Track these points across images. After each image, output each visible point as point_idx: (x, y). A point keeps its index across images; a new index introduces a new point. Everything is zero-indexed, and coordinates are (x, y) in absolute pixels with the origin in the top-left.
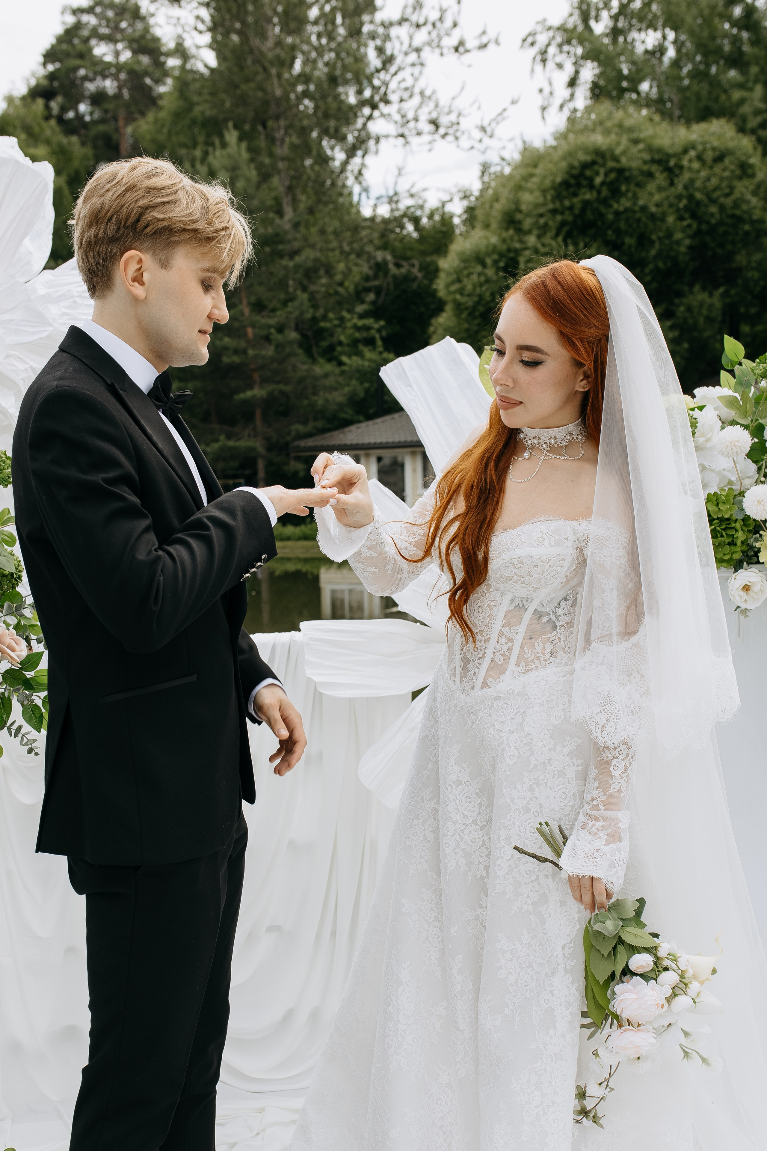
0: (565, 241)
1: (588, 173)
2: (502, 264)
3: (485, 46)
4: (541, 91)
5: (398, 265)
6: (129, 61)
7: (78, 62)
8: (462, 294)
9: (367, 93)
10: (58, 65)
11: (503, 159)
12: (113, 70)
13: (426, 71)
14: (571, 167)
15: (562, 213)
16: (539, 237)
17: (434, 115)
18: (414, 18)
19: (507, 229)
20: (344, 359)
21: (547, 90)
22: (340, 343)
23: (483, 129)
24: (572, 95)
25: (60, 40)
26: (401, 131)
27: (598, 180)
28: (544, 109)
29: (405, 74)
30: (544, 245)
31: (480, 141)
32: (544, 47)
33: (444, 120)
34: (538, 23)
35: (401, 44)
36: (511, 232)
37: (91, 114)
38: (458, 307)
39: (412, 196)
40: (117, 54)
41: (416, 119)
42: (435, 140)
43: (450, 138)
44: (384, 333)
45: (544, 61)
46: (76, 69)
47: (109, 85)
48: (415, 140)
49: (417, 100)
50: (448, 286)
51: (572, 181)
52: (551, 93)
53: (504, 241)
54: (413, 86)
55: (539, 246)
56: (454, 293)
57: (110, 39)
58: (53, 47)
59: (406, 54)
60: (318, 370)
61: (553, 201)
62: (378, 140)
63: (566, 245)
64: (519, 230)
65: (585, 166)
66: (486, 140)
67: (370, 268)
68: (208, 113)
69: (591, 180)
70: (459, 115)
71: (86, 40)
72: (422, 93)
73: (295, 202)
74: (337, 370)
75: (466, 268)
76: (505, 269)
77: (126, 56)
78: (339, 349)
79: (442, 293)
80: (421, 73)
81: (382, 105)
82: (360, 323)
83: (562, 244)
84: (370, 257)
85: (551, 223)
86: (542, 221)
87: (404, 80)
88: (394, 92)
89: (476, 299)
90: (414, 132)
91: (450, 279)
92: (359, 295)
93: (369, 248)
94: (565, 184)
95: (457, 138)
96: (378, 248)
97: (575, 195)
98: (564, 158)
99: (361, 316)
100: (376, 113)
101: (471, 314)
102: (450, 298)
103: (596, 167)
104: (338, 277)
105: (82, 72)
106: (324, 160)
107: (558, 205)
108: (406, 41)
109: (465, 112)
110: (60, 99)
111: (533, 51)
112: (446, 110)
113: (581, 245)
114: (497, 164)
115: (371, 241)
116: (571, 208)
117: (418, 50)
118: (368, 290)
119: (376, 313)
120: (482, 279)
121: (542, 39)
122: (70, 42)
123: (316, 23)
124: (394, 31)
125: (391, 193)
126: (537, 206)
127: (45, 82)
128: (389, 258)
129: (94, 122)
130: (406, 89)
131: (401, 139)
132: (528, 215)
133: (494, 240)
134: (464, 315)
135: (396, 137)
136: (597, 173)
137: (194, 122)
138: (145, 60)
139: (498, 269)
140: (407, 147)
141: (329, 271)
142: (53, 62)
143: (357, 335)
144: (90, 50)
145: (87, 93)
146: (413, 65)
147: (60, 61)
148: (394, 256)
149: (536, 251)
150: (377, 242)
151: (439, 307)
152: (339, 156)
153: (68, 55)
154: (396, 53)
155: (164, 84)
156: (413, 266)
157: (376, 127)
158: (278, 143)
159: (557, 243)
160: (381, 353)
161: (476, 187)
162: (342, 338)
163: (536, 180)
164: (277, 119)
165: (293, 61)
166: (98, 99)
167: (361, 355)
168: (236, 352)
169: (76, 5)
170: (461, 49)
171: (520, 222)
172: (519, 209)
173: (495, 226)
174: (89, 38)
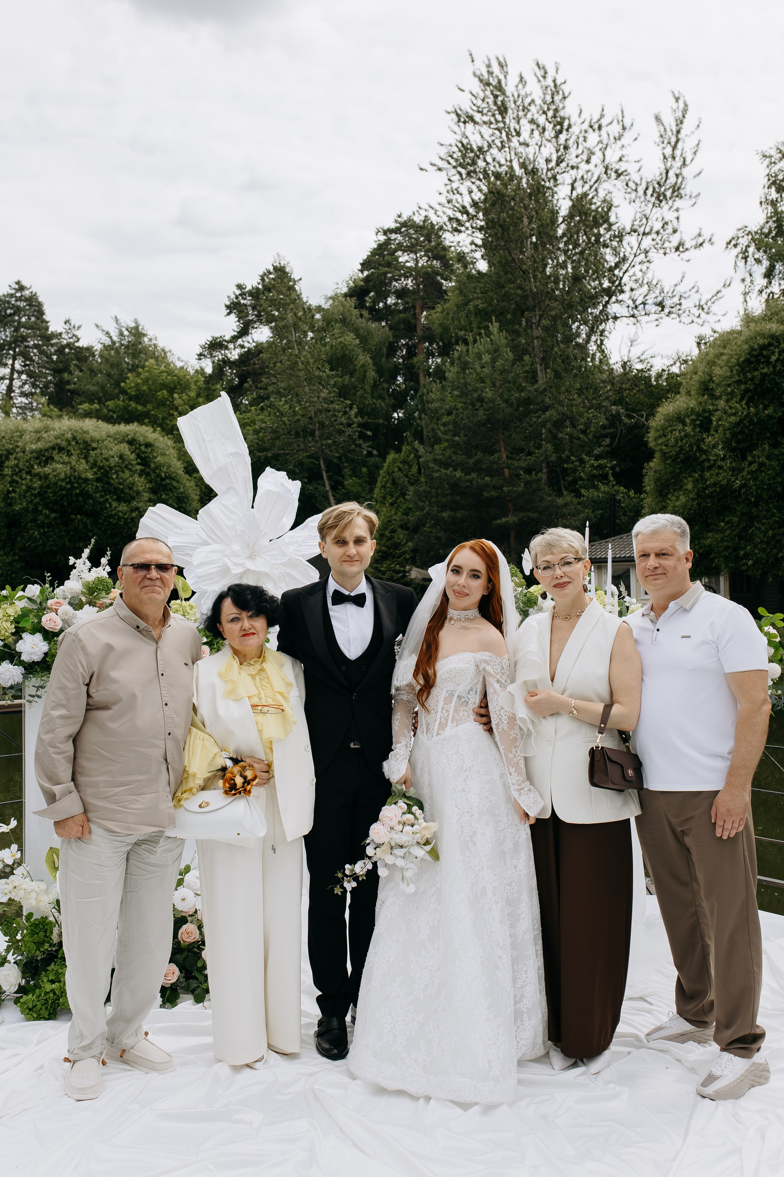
0: (747, 404)
1: (765, 353)
2: (699, 423)
3: (701, 245)
4: (743, 280)
5: (628, 417)
6: (426, 265)
7: (387, 269)
8: (666, 446)
9: (607, 284)
10: (372, 271)
11: (714, 332)
12: (414, 273)
13: (652, 267)
14: (753, 349)
15: (746, 383)
16: (727, 401)
17: (660, 299)
18: (642, 229)
19: (703, 395)
20: (583, 491)
21: (748, 280)
22: (581, 479)
23: (700, 307)
24: (769, 283)
25: (374, 253)
26: (632, 313)
27: (774, 358)
28: (746, 294)
29: (636, 270)
30: (731, 408)
31: (699, 317)
32: (745, 248)
33: (668, 303)
34: (739, 230)
35: (632, 248)
37: (396, 304)
38: (666, 456)
39: (642, 361)
40: (417, 261)
41: (645, 303)
42: (661, 318)
43: (673, 316)
44: (618, 470)
45: (745, 258)
46: (385, 274)
47: (410, 283)
48: (644, 319)
49: (645, 289)
50: (656, 439)
51: (754, 359)
52: (752, 282)
53: (701, 404)
54: (643, 278)
55: (727, 408)
56: (662, 444)
57: (411, 249)
58: (369, 257)
59: (636, 255)
60: (560, 501)
61: (739, 374)
62: (615, 319)
63: (749, 408)
64: (712, 396)
65: (764, 347)
66: (705, 315)
67: (607, 419)
68: (481, 306)
69: (769, 358)
70: (681, 297)
71: (393, 252)
72: (650, 284)
73: (546, 370)
74: (575, 501)
75: (670, 426)
76: (700, 426)
77: (424, 261)
78: (579, 483)
79: (651, 444)
80: (648, 268)
81: (617, 294)
82: (597, 463)
83: (744, 406)
84: (607, 410)
85: (737, 391)
86: (730, 390)
87: (634, 275)
88: (626, 284)
89: (678, 449)
90: (643, 313)
91: (658, 434)
92: (598, 439)
93: (606, 404)
94: (748, 361)
95: (679, 316)
96: (614, 403)
97: (756, 369)
98: (746, 342)
99: (598, 458)
100: (613, 300)
101: (673, 461)
102: (658, 449)
103: (772, 348)
104: (581, 427)
105: (390, 275)
106: (571, 338)
107: (743, 377)
108: (635, 245)
109: (685, 295)
110: (373, 294)
111: (736, 251)
112: (670, 294)
113: (761, 406)
115: (609, 398)
116: (752, 380)
117: (646, 252)
118: (605, 436)
119: (610, 454)
120: (683, 434)
121: (745, 241)
122: (381, 255)
123: (564, 235)
124: (627, 239)
125: (625, 360)
126: (726, 378)
127: (362, 284)
128: (622, 411)
129: (398, 311)
130: (637, 281)
131: (632, 320)
132: (719, 385)
133: (693, 404)
134: (670, 461)
135: (629, 317)
136: (774, 353)
137: (470, 312)
138: (436, 263)
139: (695, 427)
140: (639, 325)
141: (574, 423)
142: (368, 269)
143: (595, 472)
144: (397, 259)
145: (394, 290)
146: (642, 263)
147: (373, 267)
148: (627, 409)
149: (726, 413)
150: (613, 398)
151: (650, 455)
152: (584, 333)
153: (379, 263)
154: (627, 254)
155: (451, 280)
156: (640, 416)
157: (614, 308)
158: (534, 326)
159: (741, 406)
160: (614, 486)
161: (694, 353)
162: (583, 475)
163: (725, 358)
164: (533, 309)
165: (545, 266)
166: (401, 294)
167: (596, 488)
168: (495, 488)
169: (385, 228)
170: (681, 249)
171: (712, 389)
172: (711, 380)
173: (693, 393)
174: (396, 250)
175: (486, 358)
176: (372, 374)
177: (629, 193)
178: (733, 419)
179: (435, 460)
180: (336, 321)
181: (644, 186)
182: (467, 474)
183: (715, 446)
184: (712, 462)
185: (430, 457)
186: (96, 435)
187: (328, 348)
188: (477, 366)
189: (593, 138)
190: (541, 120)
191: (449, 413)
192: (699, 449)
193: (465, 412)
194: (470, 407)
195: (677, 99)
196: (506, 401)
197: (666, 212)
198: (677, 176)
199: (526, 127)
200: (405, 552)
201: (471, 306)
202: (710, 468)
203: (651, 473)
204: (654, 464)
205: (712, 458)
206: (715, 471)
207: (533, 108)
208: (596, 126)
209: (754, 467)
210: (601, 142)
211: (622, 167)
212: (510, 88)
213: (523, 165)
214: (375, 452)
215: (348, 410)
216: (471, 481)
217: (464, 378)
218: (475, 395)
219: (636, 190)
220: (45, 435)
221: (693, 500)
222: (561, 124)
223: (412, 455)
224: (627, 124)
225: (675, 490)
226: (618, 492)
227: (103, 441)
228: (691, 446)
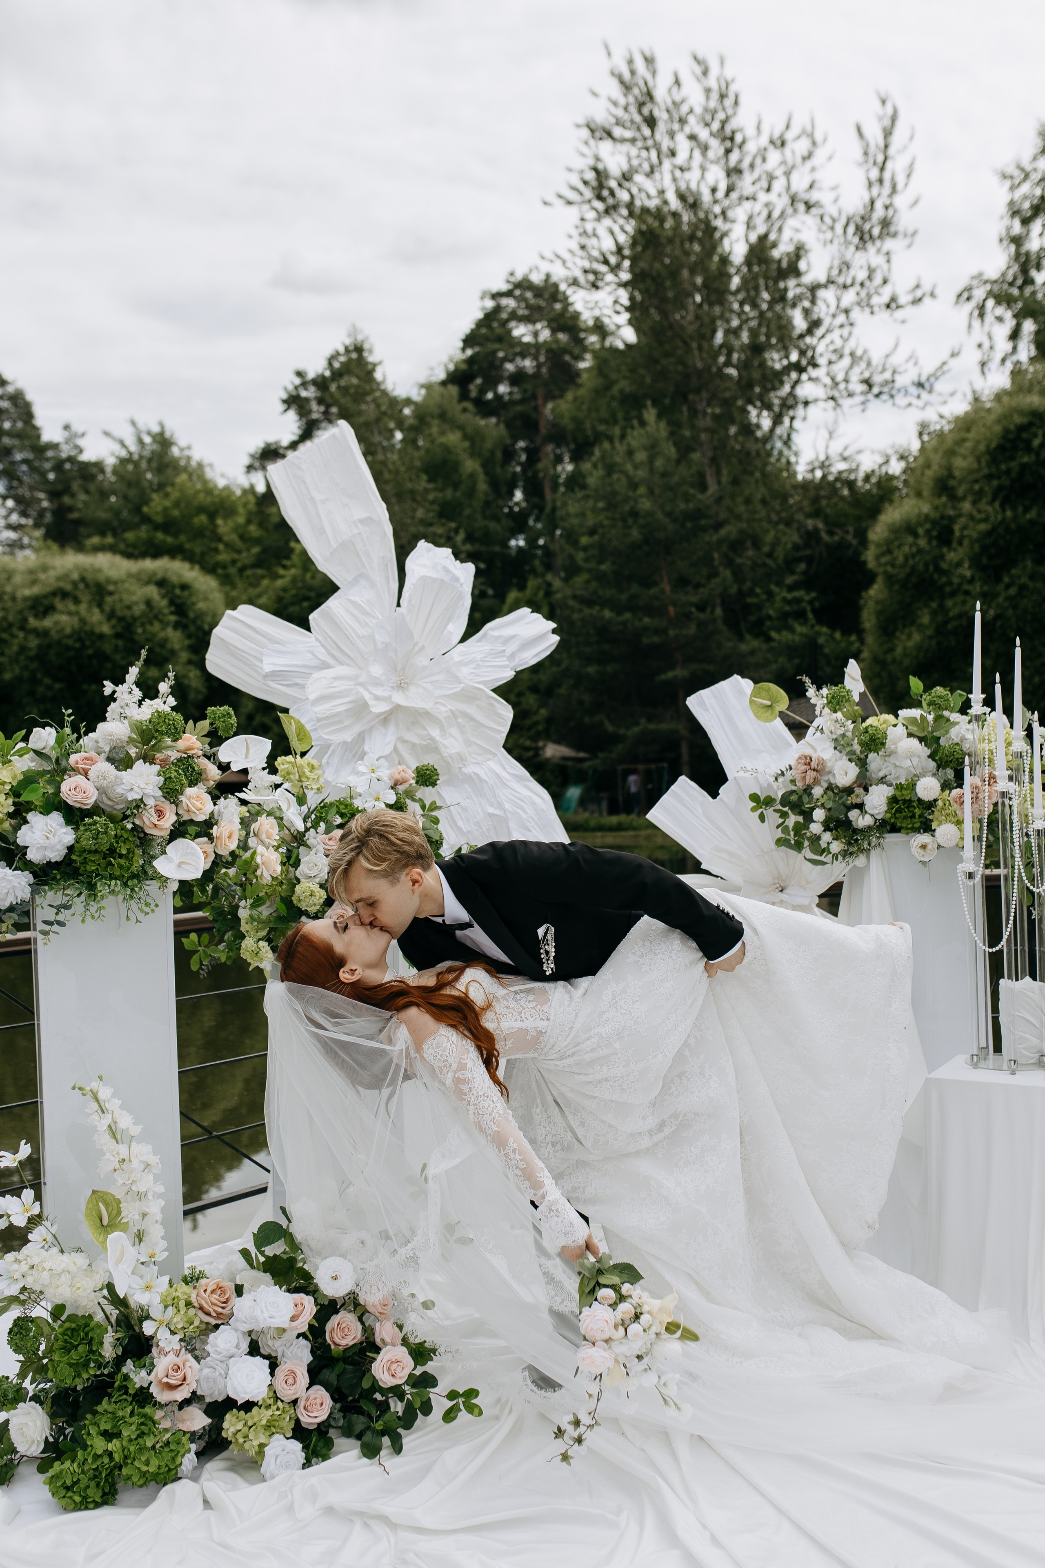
0: (1001, 505)
1: (1025, 435)
2: (935, 533)
3: (920, 300)
4: (980, 346)
5: (831, 533)
6: (549, 339)
7: (496, 346)
8: (892, 566)
9: (794, 357)
10: (477, 349)
11: (941, 417)
12: (533, 351)
13: (856, 331)
14: (1007, 431)
15: (999, 478)
16: (974, 503)
17: (866, 375)
18: (841, 280)
19: (940, 496)
20: (773, 634)
21: (987, 344)
22: (769, 617)
23: (920, 385)
24: (1015, 348)
25: (480, 324)
26: (830, 394)
27: (1036, 442)
28: (983, 364)
29: (835, 336)
30: (978, 512)
31: (919, 397)
32: (981, 302)
33: (877, 379)
34: (972, 277)
35: (828, 306)
36: (944, 499)
37: (510, 393)
38: (890, 579)
39: (845, 459)
40: (536, 334)
41: (846, 381)
42: (868, 400)
43: (884, 397)
44: (817, 605)
45: (982, 315)
46: (494, 353)
47: (528, 365)
48: (846, 403)
49: (846, 361)
50: (877, 557)
51: (1008, 445)
52: (991, 348)
53: (936, 508)
54: (843, 347)
55: (973, 512)
56: (886, 564)
57: (528, 319)
58: (472, 330)
59: (834, 316)
60: (744, 647)
61: (989, 465)
62: (806, 403)
63: (1004, 510)
64: (953, 497)
65: (1021, 428)
66: (925, 395)
67: (801, 537)
68: (628, 390)
69: (1028, 443)
70: (894, 372)
71: (504, 323)
72: (852, 354)
73: (718, 473)
75: (897, 539)
76: (939, 537)
77: (545, 335)
78: (768, 623)
79: (871, 564)
80: (850, 334)
81: (810, 369)
82: (789, 596)
83: (997, 509)
84: (799, 526)
85: (986, 489)
86: (977, 487)
87: (832, 342)
88: (821, 355)
89: (908, 570)
90: (845, 393)
91: (879, 550)
92: (789, 564)
93: (799, 517)
94: (1001, 448)
95: (892, 396)
96: (809, 516)
97: (1012, 458)
98: (998, 421)
99: (791, 589)
100: (804, 377)
101: (901, 586)
102: (880, 569)
103: (1034, 429)
104: (766, 549)
105: (501, 354)
106: (748, 430)
107: (994, 470)
108: (833, 303)
109: (900, 369)
110: (479, 381)
111: (969, 307)
112: (880, 368)
113: (1020, 509)
114: (936, 423)
115: (801, 509)
116: (1008, 472)
117: (847, 312)
118: (799, 560)
119: (807, 584)
120: (914, 549)
121: (979, 293)
122: (489, 327)
123: (738, 291)
124: (821, 293)
125: (822, 457)
126: (971, 472)
127: (464, 367)
128: (821, 525)
129: (513, 403)
130: (835, 351)
131: (831, 403)
132: (961, 482)
133: (926, 508)
134: (896, 587)
135: (826, 400)
136: (1035, 435)
137: (613, 398)
138: (562, 337)
139: (930, 539)
140: (839, 410)
141: (757, 543)
142: (471, 346)
143: (787, 608)
144: (509, 332)
145: (506, 374)
146: (842, 326)
147: (479, 344)
148: (826, 523)
149: (972, 518)
150: (808, 509)
151: (869, 579)
152: (766, 423)
153: (487, 339)
154: (822, 315)
155: (583, 359)
156: (847, 532)
157: (805, 390)
158: (700, 415)
159: (993, 509)
160: (813, 626)
161: (915, 446)
162: (771, 612)
163: (969, 444)
164: (698, 391)
165: (714, 332)
166: (517, 379)
167: (791, 630)
168: (657, 632)
169: (494, 290)
170: (893, 305)
171: (953, 488)
172: (951, 476)
173: (926, 493)
174: (508, 321)
175: (641, 456)
176: (483, 486)
177: (824, 232)
178: (983, 527)
179: (575, 597)
180: (432, 416)
181: (843, 221)
182: (619, 613)
183: (959, 564)
184: (955, 587)
185: (568, 592)
186: (113, 574)
187: (422, 453)
188: (629, 467)
189: (774, 157)
190: (703, 134)
191: (592, 532)
192: (938, 569)
193: (614, 531)
194: (620, 524)
195: (884, 102)
196: (669, 515)
197: (872, 256)
198: (886, 208)
199: (683, 145)
200: (536, 723)
201: (615, 390)
202: (953, 594)
203: (871, 604)
204: (876, 591)
205: (956, 580)
206: (960, 598)
207: (692, 119)
208: (779, 143)
209: (1013, 591)
210: (784, 162)
211: (814, 196)
212: (661, 93)
213: (682, 197)
214: (490, 592)
215: (452, 534)
216: (624, 624)
217: (611, 485)
218: (627, 508)
219: (832, 228)
220: (42, 576)
221: (930, 638)
222: (732, 139)
223: (541, 594)
224: (819, 137)
225: (904, 626)
226: (819, 634)
227: (123, 582)
228: (926, 565)
